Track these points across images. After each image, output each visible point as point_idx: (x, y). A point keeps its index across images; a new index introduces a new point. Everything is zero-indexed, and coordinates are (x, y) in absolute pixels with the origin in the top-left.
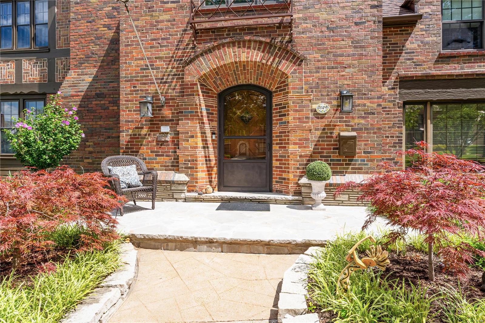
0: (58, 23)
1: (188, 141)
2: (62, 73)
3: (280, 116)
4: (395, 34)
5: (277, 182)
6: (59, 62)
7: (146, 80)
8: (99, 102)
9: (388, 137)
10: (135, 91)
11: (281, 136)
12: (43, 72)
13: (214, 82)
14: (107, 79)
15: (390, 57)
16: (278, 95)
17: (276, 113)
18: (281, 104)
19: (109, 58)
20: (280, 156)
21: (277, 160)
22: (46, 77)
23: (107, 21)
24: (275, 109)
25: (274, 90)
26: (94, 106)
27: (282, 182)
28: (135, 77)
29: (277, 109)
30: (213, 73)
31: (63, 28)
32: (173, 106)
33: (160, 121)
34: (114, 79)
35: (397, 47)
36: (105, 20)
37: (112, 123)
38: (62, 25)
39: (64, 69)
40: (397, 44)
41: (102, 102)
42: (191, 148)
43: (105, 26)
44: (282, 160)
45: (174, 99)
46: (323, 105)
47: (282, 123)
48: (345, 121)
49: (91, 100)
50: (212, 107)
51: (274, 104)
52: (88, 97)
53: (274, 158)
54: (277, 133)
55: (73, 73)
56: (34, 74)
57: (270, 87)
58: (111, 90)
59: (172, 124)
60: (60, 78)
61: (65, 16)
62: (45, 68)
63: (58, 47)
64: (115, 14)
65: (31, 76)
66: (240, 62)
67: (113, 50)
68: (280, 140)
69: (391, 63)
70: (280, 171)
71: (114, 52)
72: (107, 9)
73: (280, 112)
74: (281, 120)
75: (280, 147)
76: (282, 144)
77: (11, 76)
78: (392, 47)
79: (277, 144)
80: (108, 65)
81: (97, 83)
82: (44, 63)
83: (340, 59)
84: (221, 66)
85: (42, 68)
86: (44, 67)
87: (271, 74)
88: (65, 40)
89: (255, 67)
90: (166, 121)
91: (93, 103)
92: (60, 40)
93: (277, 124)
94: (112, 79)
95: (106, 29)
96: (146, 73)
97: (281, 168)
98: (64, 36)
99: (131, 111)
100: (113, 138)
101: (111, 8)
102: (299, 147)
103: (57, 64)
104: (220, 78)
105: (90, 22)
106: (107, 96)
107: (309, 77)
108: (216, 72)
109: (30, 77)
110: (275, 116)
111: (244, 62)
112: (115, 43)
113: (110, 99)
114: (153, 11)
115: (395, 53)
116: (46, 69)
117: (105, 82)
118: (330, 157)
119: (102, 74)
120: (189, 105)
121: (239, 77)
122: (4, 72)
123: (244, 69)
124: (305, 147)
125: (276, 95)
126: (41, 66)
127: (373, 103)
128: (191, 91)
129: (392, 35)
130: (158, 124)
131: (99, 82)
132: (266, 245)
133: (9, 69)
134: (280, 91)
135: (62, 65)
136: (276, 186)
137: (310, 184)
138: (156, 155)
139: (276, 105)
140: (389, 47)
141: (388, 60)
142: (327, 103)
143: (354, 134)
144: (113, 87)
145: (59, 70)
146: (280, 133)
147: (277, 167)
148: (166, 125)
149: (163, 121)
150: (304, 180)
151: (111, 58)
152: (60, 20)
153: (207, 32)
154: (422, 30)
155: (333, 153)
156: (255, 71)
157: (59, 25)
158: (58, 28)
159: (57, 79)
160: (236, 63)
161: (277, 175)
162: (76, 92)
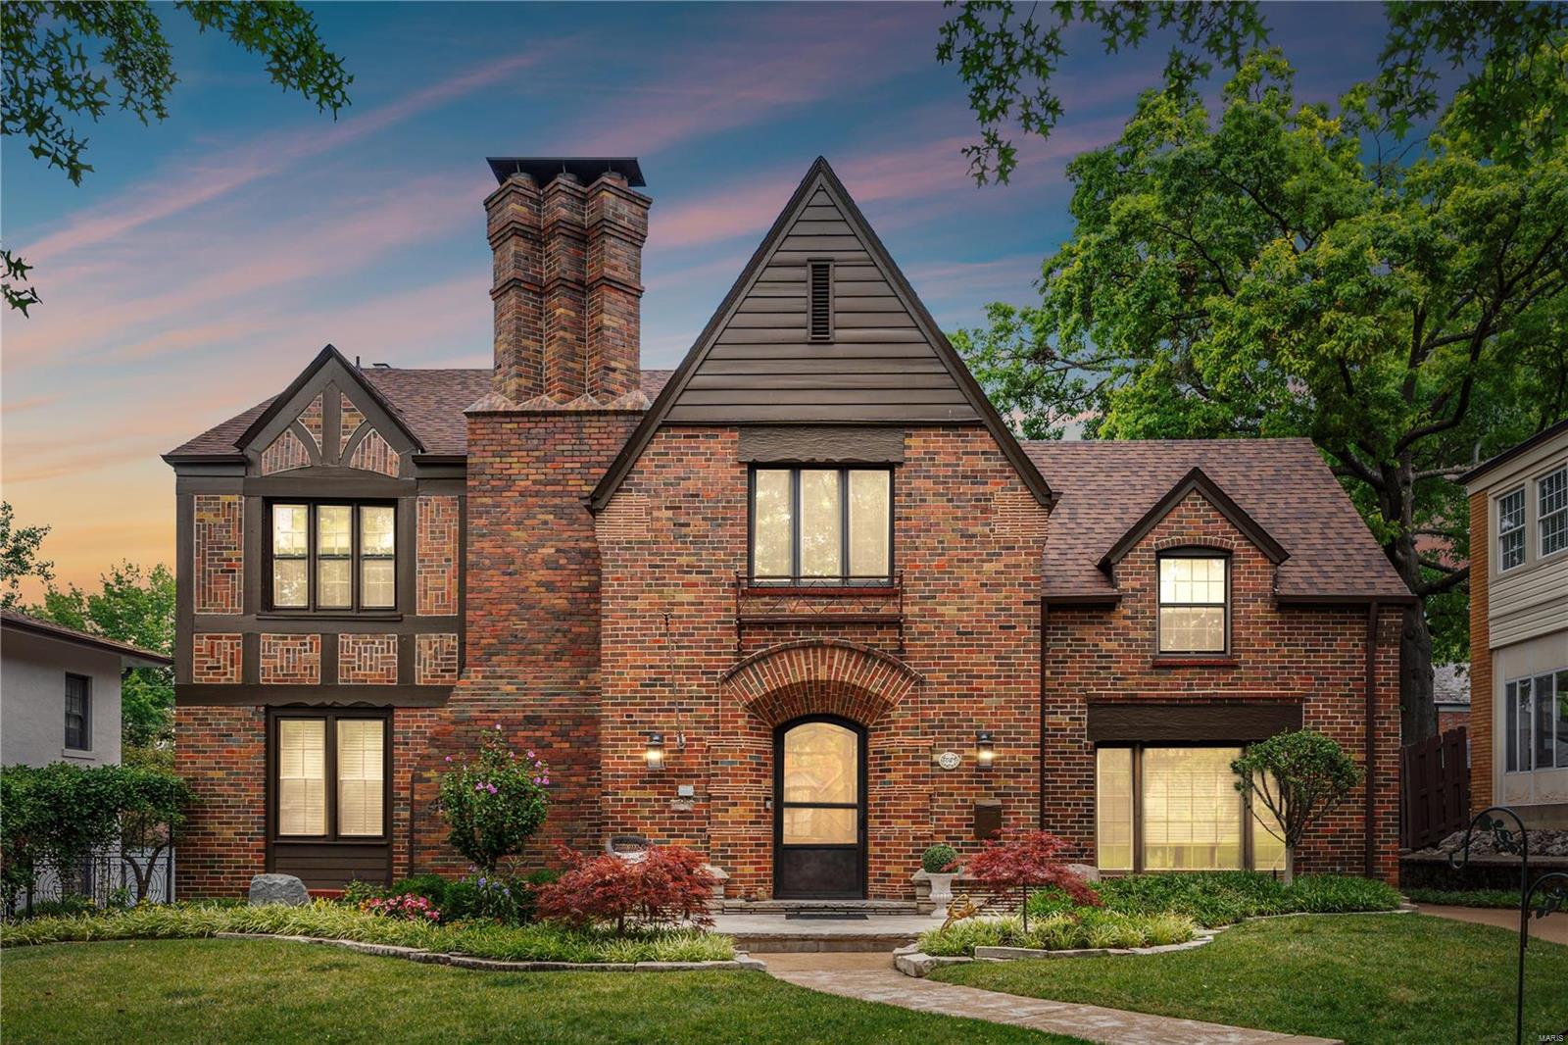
0: (422, 561)
1: (727, 811)
2: (431, 666)
3: (881, 771)
4: (1081, 623)
5: (875, 881)
6: (424, 643)
7: (652, 704)
8: (530, 734)
9: (1069, 805)
10: (630, 723)
11: (884, 805)
12: (387, 663)
13: (770, 710)
14: (547, 689)
15: (1072, 662)
16: (878, 736)
17: (875, 765)
18: (883, 752)
19: (550, 647)
20: (882, 838)
21: (876, 844)
22: (394, 674)
23: (543, 574)
24: (872, 759)
25: (871, 727)
26: (521, 740)
27: (884, 881)
28: (629, 698)
29: (876, 759)
30: (770, 698)
31: (433, 572)
32: (701, 751)
33: (676, 776)
34: (562, 689)
35: (1085, 646)
36: (541, 572)
37: (557, 773)
38: (429, 566)
39: (436, 659)
40: (1084, 640)
41: (538, 734)
42: (733, 823)
43: (540, 584)
44: (884, 844)
45: (701, 740)
46: (949, 755)
47: (885, 783)
48: (985, 782)
49: (514, 728)
50: (766, 753)
51: (871, 751)
52: (509, 722)
53: (871, 842)
54: (875, 799)
55: (472, 675)
56: (365, 665)
57: (864, 720)
58: (556, 711)
59: (698, 782)
60: (425, 676)
61: (437, 550)
62: (391, 654)
63: (423, 612)
64: (561, 562)
65: (359, 669)
66: (816, 681)
67: (558, 631)
68: (881, 811)
69: (1073, 673)
70: (881, 863)
71: (559, 635)
72: (544, 551)
73: (881, 765)
74: (884, 777)
75: (881, 823)
76: (884, 817)
77: (311, 668)
78: (1076, 645)
79: (876, 817)
80: (547, 660)
81: (525, 695)
82: (389, 643)
83: (976, 682)
84: (785, 687)
85: (385, 654)
86: (389, 652)
87: (867, 702)
88: (437, 596)
89: (841, 690)
90: (688, 776)
91: (520, 734)
92: (426, 598)
93: (876, 783)
94: (557, 689)
95: (543, 589)
96: (651, 692)
97: (884, 857)
98: (435, 589)
99: (622, 758)
100: (559, 802)
101: (553, 550)
102: (913, 823)
103: (419, 646)
104: (780, 705)
105: (510, 574)
106: (549, 722)
107: (927, 708)
108: (775, 697)
109: (357, 671)
110: (872, 771)
111: (823, 681)
112: (562, 617)
113: (554, 728)
114: (664, 585)
115: (1081, 657)
116: (393, 657)
117: (542, 694)
118: (961, 838)
119: (535, 678)
120: (729, 751)
121: (813, 702)
122: (294, 660)
123: (823, 692)
124: (922, 823)
125: (875, 736)
126: (383, 649)
127: (1027, 753)
128: (733, 728)
129: (1076, 623)
130: (673, 782)
131: (531, 694)
132: (872, 940)
133: (305, 651)
134: (882, 729)
135: (430, 649)
136: (874, 888)
137: (929, 881)
138: (669, 836)
139: (874, 753)
140: (1070, 645)
141: (1069, 668)
142: (956, 752)
143: (998, 802)
144: (560, 705)
145: (425, 660)
146: (881, 799)
147: (875, 857)
148: (687, 784)
149: (681, 776)
150: (920, 875)
151: (554, 647)
152: (426, 555)
153: (760, 628)
154: (1126, 618)
155: (966, 832)
156: (840, 695)
157: (424, 567)
158: (420, 572)
159: (419, 677)
160: (810, 682)
161: (876, 869)
162: (481, 712)
